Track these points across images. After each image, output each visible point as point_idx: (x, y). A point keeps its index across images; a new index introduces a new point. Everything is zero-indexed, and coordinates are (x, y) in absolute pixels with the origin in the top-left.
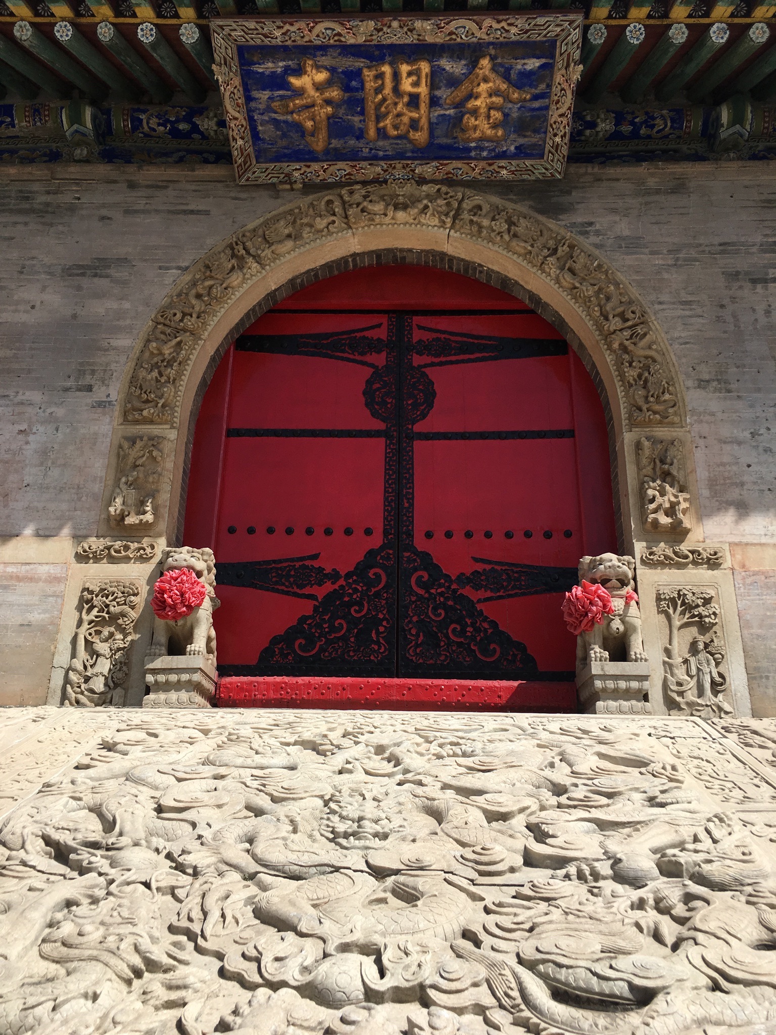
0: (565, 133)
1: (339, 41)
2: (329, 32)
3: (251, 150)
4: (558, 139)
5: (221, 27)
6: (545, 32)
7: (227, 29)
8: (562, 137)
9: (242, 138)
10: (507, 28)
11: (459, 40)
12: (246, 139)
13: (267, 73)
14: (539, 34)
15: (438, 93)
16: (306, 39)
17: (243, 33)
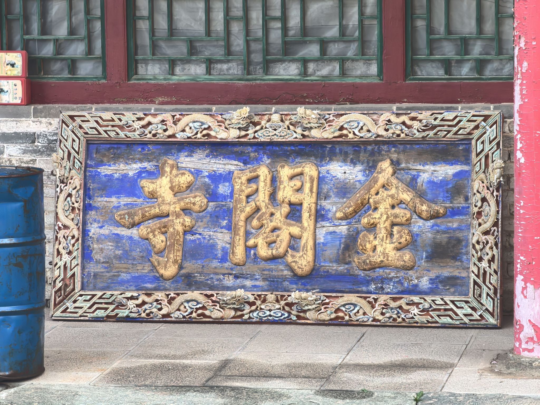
0: (494, 256)
1: (208, 135)
2: (197, 125)
3: (78, 271)
4: (484, 264)
5: (72, 117)
6: (455, 129)
7: (78, 120)
8: (489, 262)
9: (70, 253)
10: (409, 122)
11: (351, 136)
12: (75, 254)
13: (116, 176)
14: (449, 132)
15: (326, 204)
16: (169, 133)
17: (95, 125)
